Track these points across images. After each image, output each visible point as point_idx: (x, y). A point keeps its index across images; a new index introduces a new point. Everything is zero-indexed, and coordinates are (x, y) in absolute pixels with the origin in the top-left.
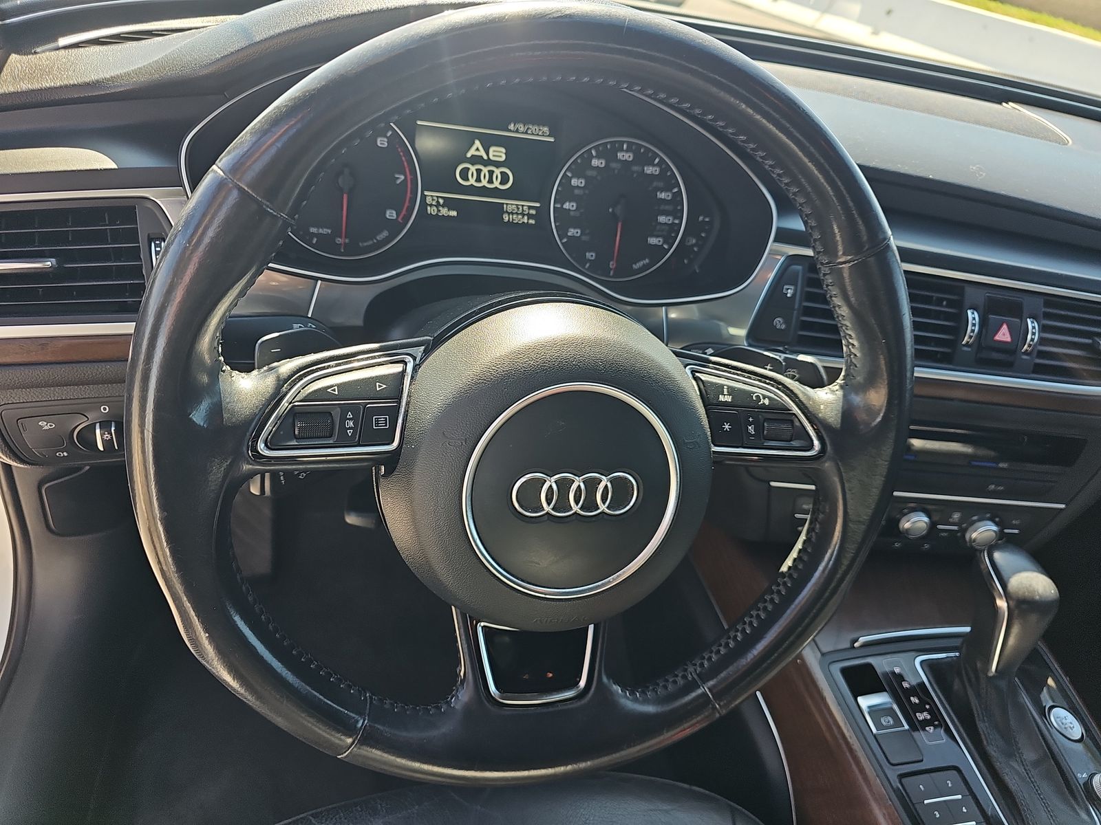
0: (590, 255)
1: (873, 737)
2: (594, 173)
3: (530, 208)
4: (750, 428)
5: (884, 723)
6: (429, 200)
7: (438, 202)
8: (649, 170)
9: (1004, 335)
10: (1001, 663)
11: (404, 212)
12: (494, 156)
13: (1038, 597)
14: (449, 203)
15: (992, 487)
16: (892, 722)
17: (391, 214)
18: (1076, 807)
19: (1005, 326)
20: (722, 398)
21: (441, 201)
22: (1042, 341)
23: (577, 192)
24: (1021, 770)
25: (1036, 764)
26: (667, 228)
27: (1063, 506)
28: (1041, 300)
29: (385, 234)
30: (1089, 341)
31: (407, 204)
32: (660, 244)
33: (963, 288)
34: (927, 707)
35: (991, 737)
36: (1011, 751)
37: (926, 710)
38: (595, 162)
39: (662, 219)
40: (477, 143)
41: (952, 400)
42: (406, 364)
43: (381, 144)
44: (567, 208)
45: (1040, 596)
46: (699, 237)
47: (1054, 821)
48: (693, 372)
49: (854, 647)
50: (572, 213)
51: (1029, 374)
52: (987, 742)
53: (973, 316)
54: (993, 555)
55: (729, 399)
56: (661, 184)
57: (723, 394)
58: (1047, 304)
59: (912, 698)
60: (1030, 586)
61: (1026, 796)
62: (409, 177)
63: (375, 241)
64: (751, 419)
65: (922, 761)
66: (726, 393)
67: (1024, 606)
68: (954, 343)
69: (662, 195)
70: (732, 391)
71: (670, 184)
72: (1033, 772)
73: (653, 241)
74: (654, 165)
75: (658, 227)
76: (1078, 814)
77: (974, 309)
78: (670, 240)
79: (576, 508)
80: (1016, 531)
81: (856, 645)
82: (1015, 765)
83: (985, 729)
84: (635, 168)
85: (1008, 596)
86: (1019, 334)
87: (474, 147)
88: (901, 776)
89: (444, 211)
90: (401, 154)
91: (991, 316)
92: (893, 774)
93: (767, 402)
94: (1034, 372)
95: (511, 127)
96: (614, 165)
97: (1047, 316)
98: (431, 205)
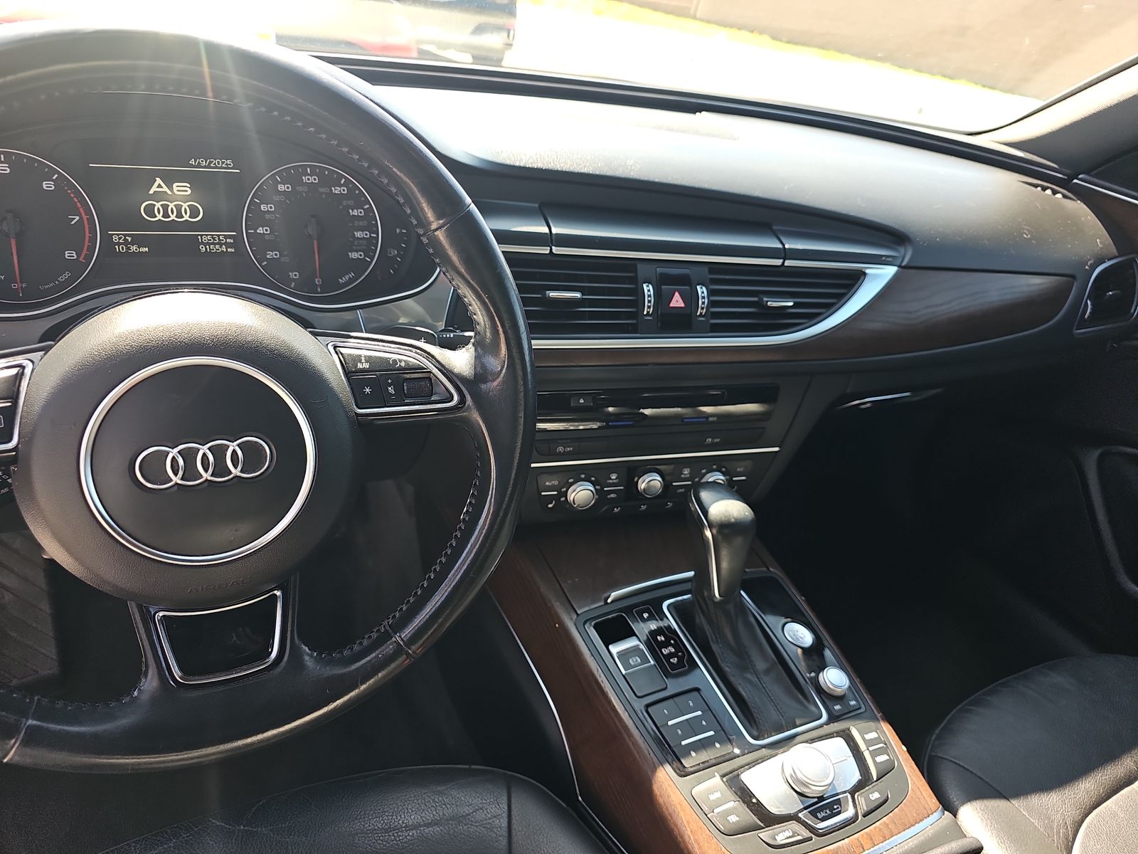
0: (294, 275)
1: (622, 677)
2: (282, 198)
3: (226, 237)
4: (390, 388)
5: (632, 663)
6: (115, 239)
7: (125, 239)
8: (336, 190)
9: (677, 301)
10: (722, 587)
11: (85, 251)
12: (178, 191)
13: (733, 520)
14: (138, 241)
15: (709, 440)
16: (639, 660)
17: (70, 255)
18: (805, 702)
19: (677, 294)
20: (360, 366)
21: (129, 239)
22: (712, 304)
23: (267, 216)
24: (754, 679)
25: (767, 672)
26: (365, 242)
27: (777, 449)
28: (706, 269)
29: (67, 275)
30: (756, 299)
31: (87, 243)
32: (363, 257)
33: (636, 266)
34: (672, 642)
35: (725, 655)
36: (745, 664)
37: (671, 645)
38: (281, 188)
39: (358, 234)
40: (159, 181)
41: (647, 365)
42: (24, 368)
43: (47, 187)
44: (262, 232)
45: (736, 519)
46: (399, 248)
47: (782, 716)
48: (335, 347)
49: (608, 603)
50: (266, 237)
51: (707, 333)
52: (721, 660)
53: (648, 289)
54: (699, 493)
55: (367, 366)
56: (351, 203)
57: (361, 362)
58: (711, 272)
59: (659, 637)
60: (726, 512)
61: (757, 700)
62: (85, 217)
63: (57, 282)
64: (390, 381)
65: (666, 688)
66: (363, 361)
67: (726, 531)
68: (637, 315)
69: (355, 213)
70: (368, 359)
71: (360, 202)
72: (766, 679)
73: (354, 255)
74: (341, 186)
75: (356, 243)
76: (807, 708)
77: (649, 283)
78: (369, 252)
79: (206, 476)
80: (744, 478)
81: (609, 601)
82: (749, 676)
83: (719, 651)
84: (322, 190)
85: (711, 526)
86: (691, 299)
87: (156, 184)
88: (648, 706)
89: (134, 248)
90: (72, 195)
91: (663, 287)
92: (639, 705)
93: (403, 364)
94: (712, 331)
95: (192, 162)
96: (300, 189)
97: (714, 281)
98: (119, 244)
